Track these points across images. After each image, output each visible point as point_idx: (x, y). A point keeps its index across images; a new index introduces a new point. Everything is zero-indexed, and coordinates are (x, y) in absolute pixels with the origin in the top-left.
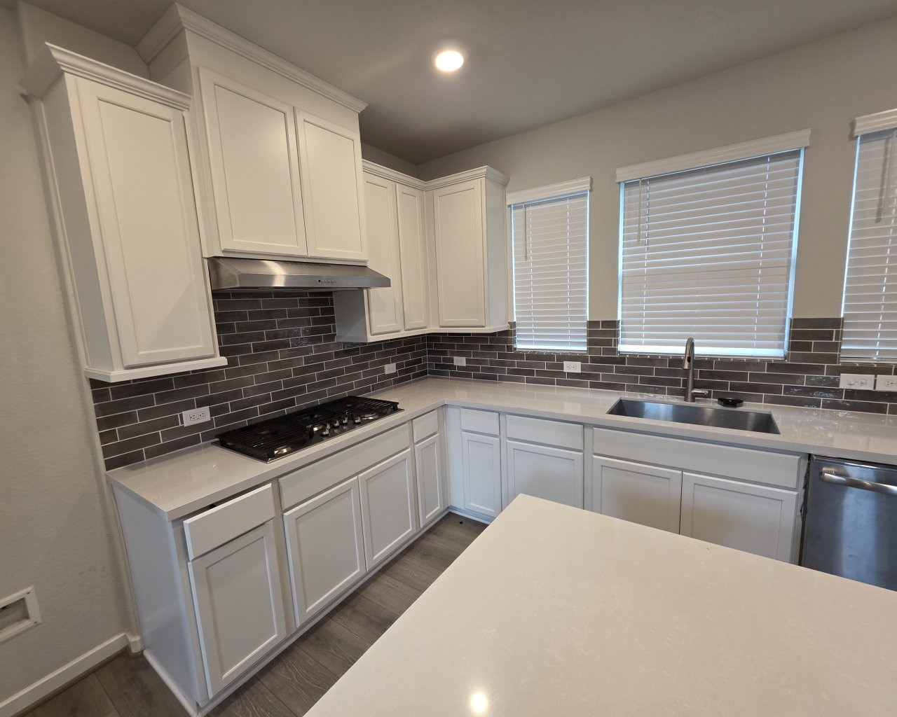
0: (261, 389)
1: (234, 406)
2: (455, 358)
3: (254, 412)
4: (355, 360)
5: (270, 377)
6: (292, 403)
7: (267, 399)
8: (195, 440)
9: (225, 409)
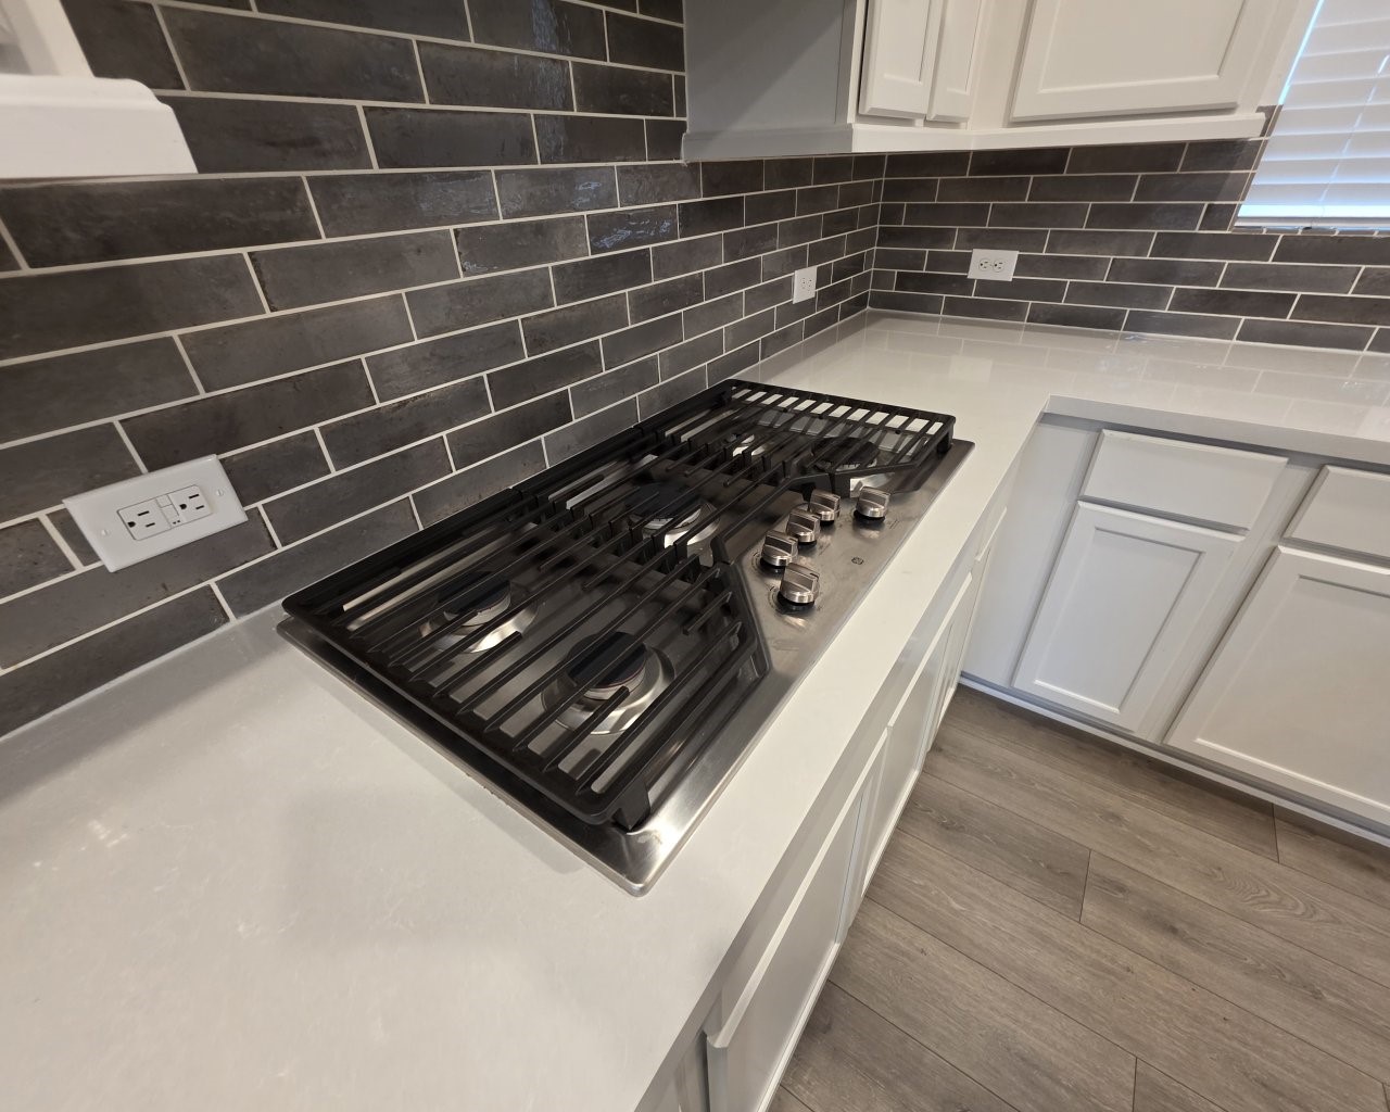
0: (446, 358)
1: (347, 443)
2: (978, 255)
3: (433, 460)
4: (734, 247)
5: (470, 301)
6: (557, 412)
7: (472, 399)
8: (199, 617)
9: (303, 459)
